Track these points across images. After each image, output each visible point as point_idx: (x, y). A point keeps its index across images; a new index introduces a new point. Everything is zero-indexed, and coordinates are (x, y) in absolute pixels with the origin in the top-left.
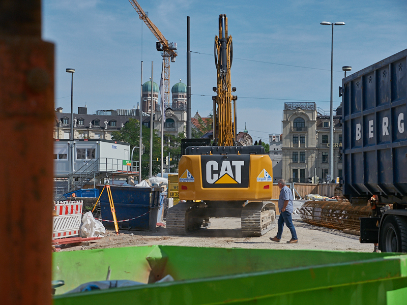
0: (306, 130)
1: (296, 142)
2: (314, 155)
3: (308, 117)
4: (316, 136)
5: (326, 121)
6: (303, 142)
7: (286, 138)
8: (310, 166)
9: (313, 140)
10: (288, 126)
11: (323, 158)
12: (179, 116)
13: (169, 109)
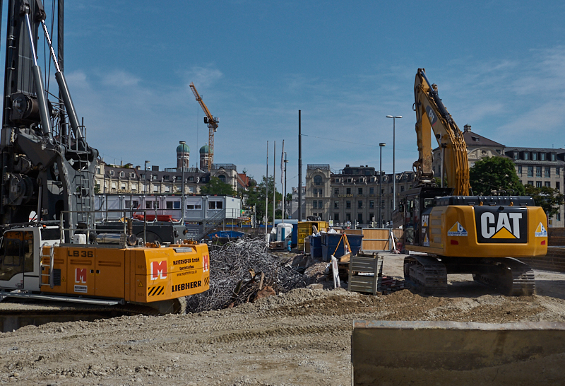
0: (323, 184)
1: (315, 194)
2: (329, 203)
3: (324, 175)
4: (330, 189)
5: (337, 178)
6: (321, 193)
7: (308, 191)
8: (326, 211)
9: (328, 192)
10: (310, 182)
11: (336, 205)
12: (229, 173)
13: (221, 168)
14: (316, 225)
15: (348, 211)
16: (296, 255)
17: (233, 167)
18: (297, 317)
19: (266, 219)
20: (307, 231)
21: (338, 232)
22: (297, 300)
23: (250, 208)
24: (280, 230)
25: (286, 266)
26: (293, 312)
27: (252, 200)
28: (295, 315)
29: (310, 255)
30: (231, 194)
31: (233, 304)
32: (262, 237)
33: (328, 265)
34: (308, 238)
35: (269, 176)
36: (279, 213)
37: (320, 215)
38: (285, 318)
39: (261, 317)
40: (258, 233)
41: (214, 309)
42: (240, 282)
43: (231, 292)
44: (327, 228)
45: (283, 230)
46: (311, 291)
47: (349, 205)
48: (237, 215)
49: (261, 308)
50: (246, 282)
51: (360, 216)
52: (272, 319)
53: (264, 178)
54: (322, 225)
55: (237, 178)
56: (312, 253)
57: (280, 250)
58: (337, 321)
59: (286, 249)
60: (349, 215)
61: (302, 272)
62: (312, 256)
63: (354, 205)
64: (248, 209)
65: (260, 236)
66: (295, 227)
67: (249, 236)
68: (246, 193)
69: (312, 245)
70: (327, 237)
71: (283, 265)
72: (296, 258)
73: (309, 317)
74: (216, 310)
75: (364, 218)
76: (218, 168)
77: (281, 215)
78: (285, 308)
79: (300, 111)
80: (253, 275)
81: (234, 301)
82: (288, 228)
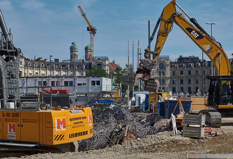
0: (165, 68)
1: (160, 75)
2: (169, 81)
3: (165, 62)
4: (169, 72)
5: (174, 64)
6: (164, 74)
7: (155, 73)
8: (167, 86)
9: (168, 73)
10: (156, 67)
11: (173, 82)
12: (104, 63)
13: (99, 59)
14: (161, 95)
15: (182, 86)
16: (148, 114)
17: (106, 59)
18: (150, 153)
19: (128, 92)
20: (155, 99)
21: (175, 99)
22: (149, 142)
23: (118, 84)
24: (137, 98)
25: (142, 121)
26: (147, 150)
27: (119, 80)
28: (149, 152)
29: (157, 114)
30: (105, 75)
31: (108, 146)
32: (126, 103)
33: (169, 121)
34: (155, 103)
35: (130, 64)
36: (136, 88)
37: (163, 88)
38: (142, 154)
39: (126, 153)
40: (124, 100)
41: (96, 149)
42: (112, 132)
43: (107, 138)
44: (168, 96)
45: (139, 98)
46: (159, 136)
47: (182, 82)
48: (109, 89)
49: (126, 148)
50: (116, 132)
51: (190, 88)
52: (133, 155)
53: (127, 65)
54: (164, 94)
55: (109, 66)
56: (158, 113)
57: (138, 111)
58: (176, 155)
59: (141, 111)
60: (182, 88)
61: (152, 125)
62: (159, 115)
63: (185, 82)
64: (116, 85)
65: (125, 102)
66: (147, 96)
67: (117, 102)
68: (115, 75)
69: (158, 107)
70: (168, 102)
71: (140, 121)
72: (148, 116)
73: (158, 153)
74: (98, 149)
75: (192, 90)
76: (97, 59)
77: (138, 89)
78: (142, 148)
79: (149, 21)
80: (121, 127)
81: (109, 144)
82: (143, 97)
